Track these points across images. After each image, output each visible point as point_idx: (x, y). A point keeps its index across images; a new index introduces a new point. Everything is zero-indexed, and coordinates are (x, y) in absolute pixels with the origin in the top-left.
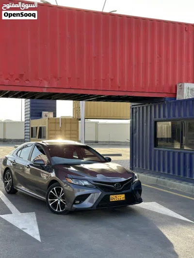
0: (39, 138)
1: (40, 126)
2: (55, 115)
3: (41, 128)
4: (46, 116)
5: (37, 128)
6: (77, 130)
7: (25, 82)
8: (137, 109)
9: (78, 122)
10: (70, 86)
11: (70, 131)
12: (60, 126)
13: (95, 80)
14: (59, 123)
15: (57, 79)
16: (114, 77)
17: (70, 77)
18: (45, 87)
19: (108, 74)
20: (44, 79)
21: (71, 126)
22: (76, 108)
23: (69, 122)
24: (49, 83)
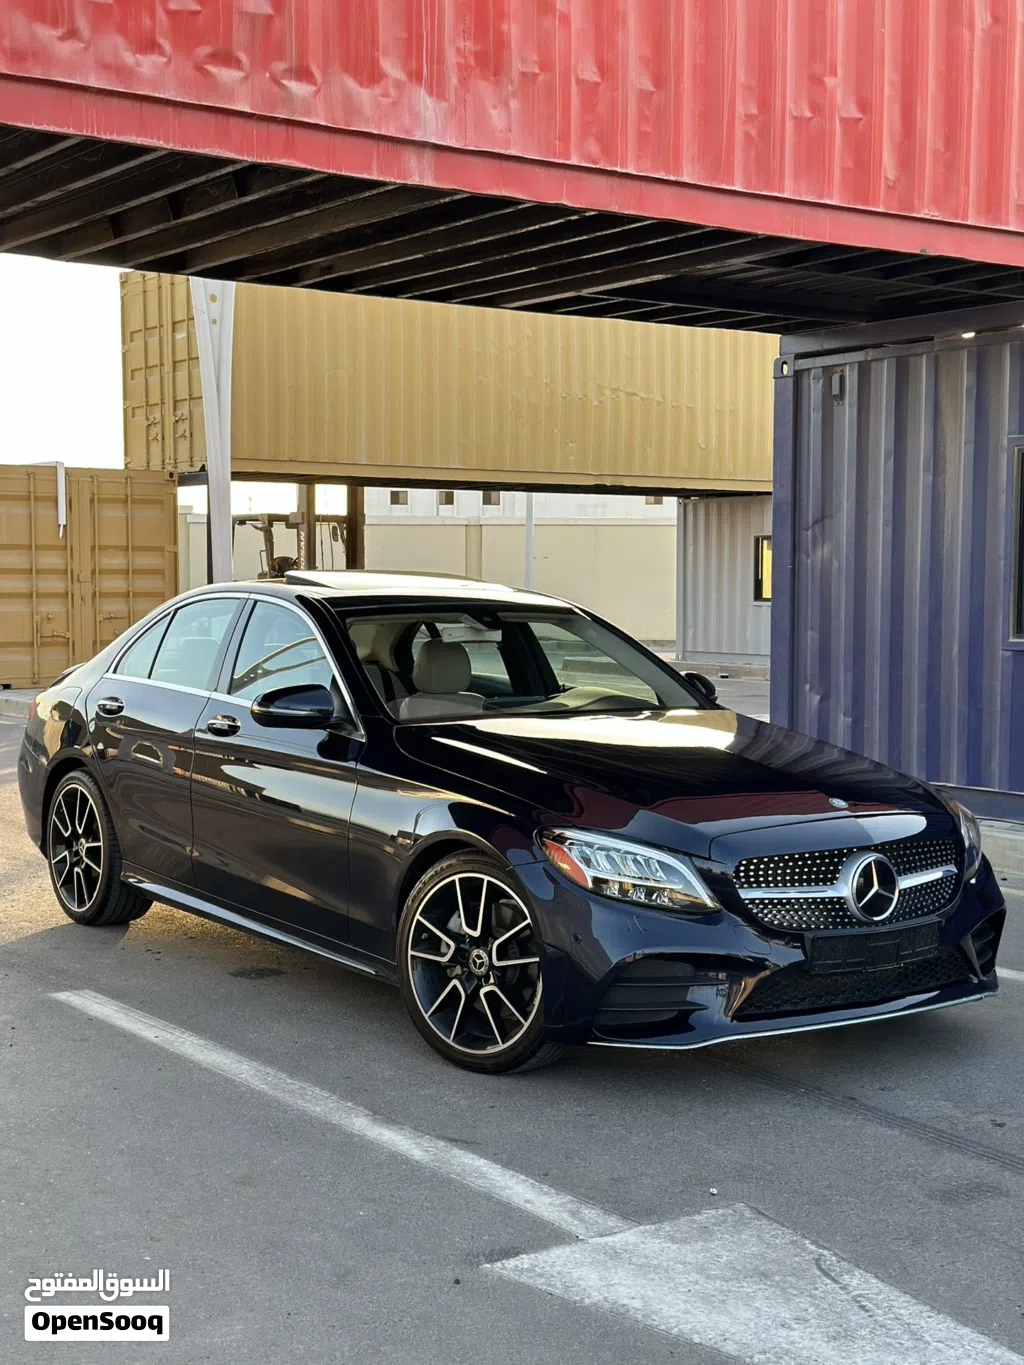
6: (169, 548)
7: (283, 87)
8: (842, 379)
9: (175, 496)
10: (594, 148)
11: (124, 550)
12: (63, 521)
13: (750, 118)
14: (55, 500)
15: (508, 88)
16: (863, 106)
17: (589, 73)
18: (422, 146)
19: (831, 81)
20: (417, 76)
21: (129, 521)
22: (149, 406)
23: (120, 493)
24: (452, 111)
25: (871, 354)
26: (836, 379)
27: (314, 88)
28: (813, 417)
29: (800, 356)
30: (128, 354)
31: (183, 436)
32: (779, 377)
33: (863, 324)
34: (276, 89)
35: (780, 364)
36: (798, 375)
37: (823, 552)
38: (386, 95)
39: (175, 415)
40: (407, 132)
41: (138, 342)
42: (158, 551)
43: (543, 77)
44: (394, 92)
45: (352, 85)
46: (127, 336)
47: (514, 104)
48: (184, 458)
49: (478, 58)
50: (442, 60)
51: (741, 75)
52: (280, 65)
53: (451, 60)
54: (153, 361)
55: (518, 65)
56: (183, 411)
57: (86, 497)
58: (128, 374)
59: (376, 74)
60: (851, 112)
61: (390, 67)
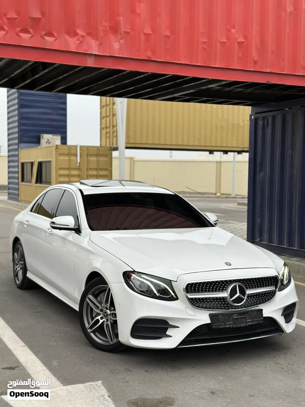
0: (37, 182)
1: (40, 160)
2: (64, 140)
3: (40, 164)
4: (48, 142)
5: (32, 164)
6: (109, 169)
7: (44, 38)
8: (268, 120)
9: (111, 154)
10: (149, 54)
11: (96, 169)
12: (79, 161)
13: (204, 42)
14: (76, 155)
15: (119, 37)
16: (245, 37)
17: (148, 31)
18: (91, 55)
19: (233, 31)
20: (89, 34)
21: (98, 161)
22: (107, 127)
23: (95, 153)
24: (101, 44)
25: (275, 113)
26: (266, 120)
27: (54, 39)
28: (260, 133)
29: (256, 113)
30: (102, 113)
31: (115, 136)
32: (251, 119)
33: (274, 103)
34: (42, 40)
35: (251, 116)
36: (256, 120)
37: (262, 175)
38: (78, 40)
39: (113, 130)
40: (86, 51)
41: (104, 109)
42: (107, 169)
43: (132, 33)
44: (81, 39)
45: (67, 37)
46: (102, 107)
47: (122, 41)
48: (115, 142)
49: (111, 28)
50: (97, 29)
51: (201, 30)
52: (43, 33)
53: (100, 28)
54: (108, 114)
55: (123, 30)
56: (115, 129)
57: (86, 154)
58: (102, 118)
59: (76, 34)
60: (241, 39)
61: (79, 32)
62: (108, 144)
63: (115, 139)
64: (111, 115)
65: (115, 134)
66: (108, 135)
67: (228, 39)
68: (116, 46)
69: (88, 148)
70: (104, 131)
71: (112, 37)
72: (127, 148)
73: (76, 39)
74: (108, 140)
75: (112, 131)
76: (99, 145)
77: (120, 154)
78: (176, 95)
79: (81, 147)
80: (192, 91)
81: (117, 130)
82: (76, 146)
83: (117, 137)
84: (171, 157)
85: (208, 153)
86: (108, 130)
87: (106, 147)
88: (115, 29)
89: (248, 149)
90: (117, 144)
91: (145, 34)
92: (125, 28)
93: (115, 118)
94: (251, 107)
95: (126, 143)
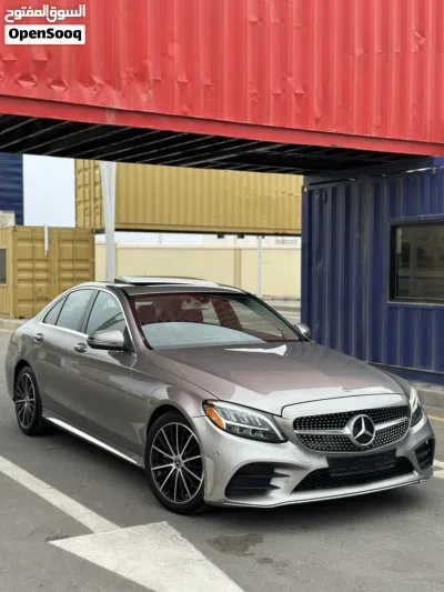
6: (91, 260)
7: (51, 88)
8: (326, 194)
9: (94, 238)
10: (185, 108)
11: (72, 261)
12: (46, 249)
13: (254, 94)
14: (43, 240)
15: (147, 86)
16: (305, 88)
17: (183, 79)
18: (111, 109)
19: (289, 79)
20: (109, 82)
21: (74, 249)
22: (85, 201)
23: (70, 237)
24: (124, 96)
25: (336, 184)
26: (324, 194)
27: (64, 88)
28: (316, 209)
29: (311, 184)
30: (78, 180)
31: (98, 214)
32: (303, 192)
35: (303, 187)
38: (95, 90)
39: (95, 204)
40: (105, 104)
41: (81, 175)
42: (87, 261)
43: (163, 82)
44: (98, 89)
45: (80, 86)
46: (77, 172)
47: (150, 92)
48: (98, 222)
49: (136, 74)
50: (119, 75)
51: (250, 78)
52: (50, 80)
53: (124, 75)
54: (87, 182)
55: (152, 77)
56: (98, 203)
57: (56, 239)
58: (77, 188)
59: (91, 83)
60: (299, 91)
61: (97, 79)
62: (87, 224)
63: (98, 217)
64: (92, 184)
65: (98, 210)
66: (87, 212)
67: (283, 90)
68: (144, 98)
69: (59, 230)
70: (81, 206)
71: (138, 87)
72: (117, 230)
73: (92, 88)
74: (87, 218)
75: (93, 206)
76: (73, 225)
77: (107, 239)
78: (209, 161)
79: (50, 229)
80: (232, 155)
81: (101, 205)
82: (43, 228)
83: (101, 214)
84: (160, 242)
85: (216, 236)
86: (88, 205)
87: (84, 228)
88: (141, 76)
89: (300, 232)
90: (101, 224)
91: (179, 83)
92: (154, 75)
93: (97, 188)
94: (302, 177)
95: (116, 223)
